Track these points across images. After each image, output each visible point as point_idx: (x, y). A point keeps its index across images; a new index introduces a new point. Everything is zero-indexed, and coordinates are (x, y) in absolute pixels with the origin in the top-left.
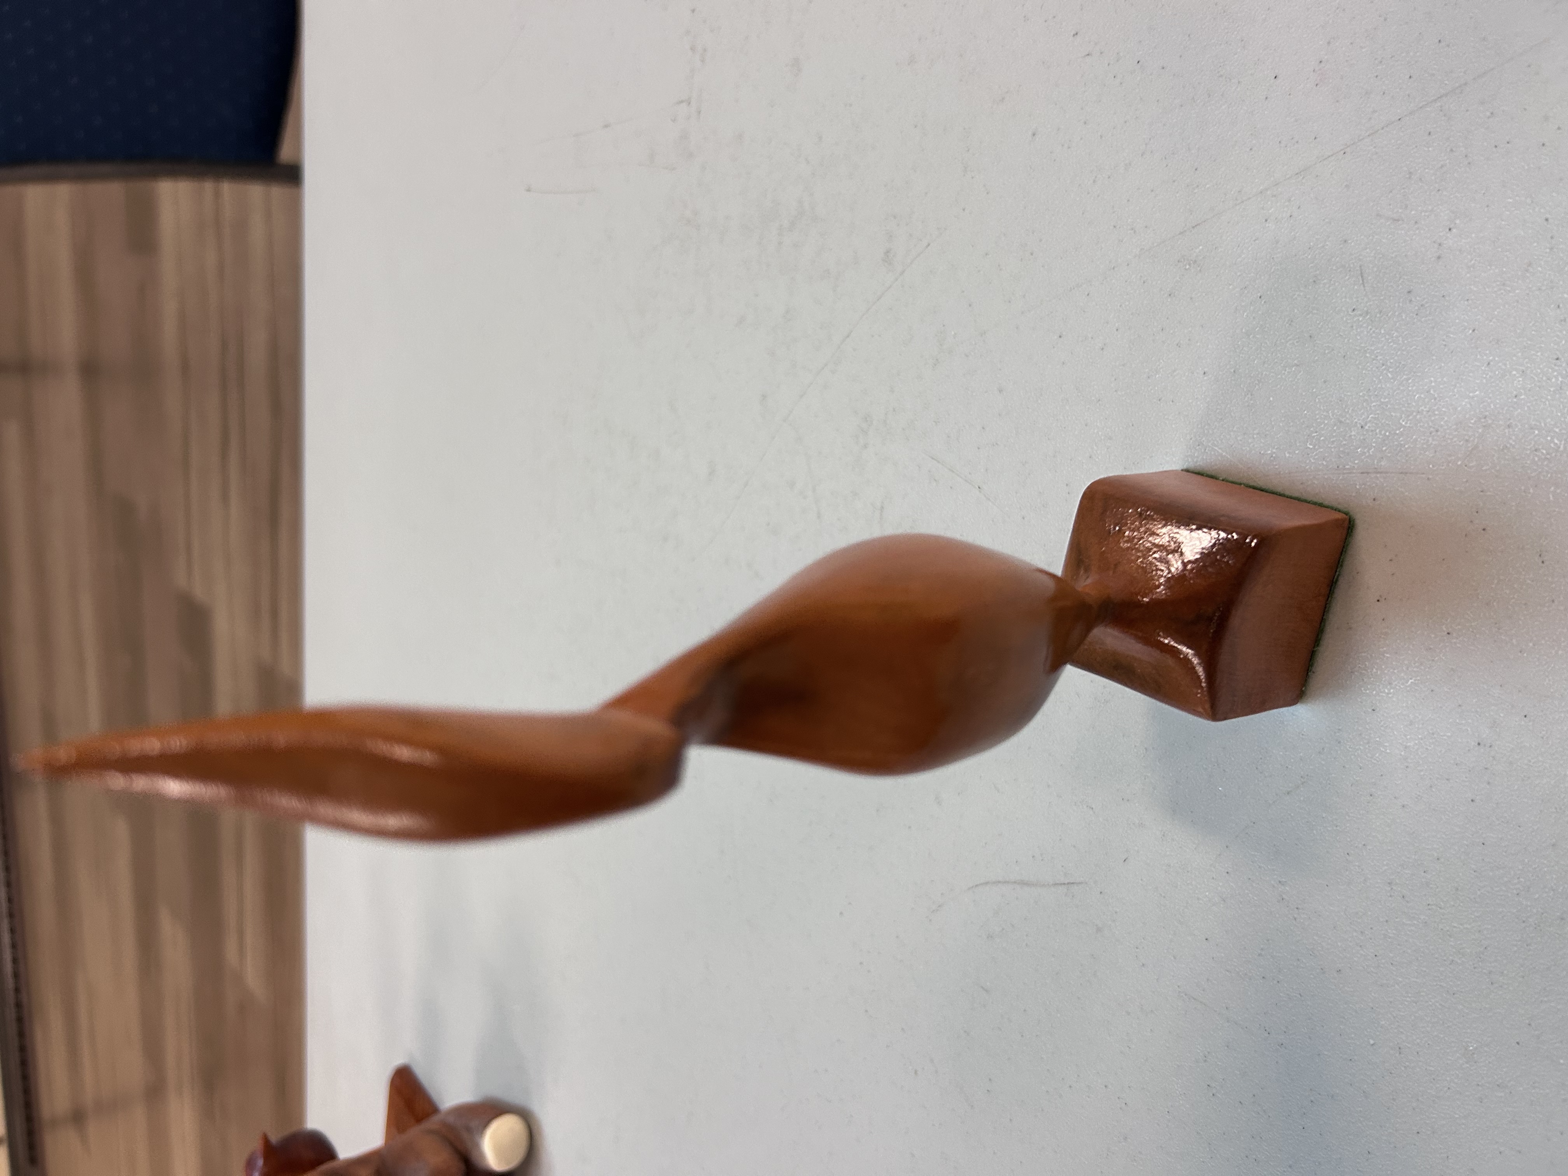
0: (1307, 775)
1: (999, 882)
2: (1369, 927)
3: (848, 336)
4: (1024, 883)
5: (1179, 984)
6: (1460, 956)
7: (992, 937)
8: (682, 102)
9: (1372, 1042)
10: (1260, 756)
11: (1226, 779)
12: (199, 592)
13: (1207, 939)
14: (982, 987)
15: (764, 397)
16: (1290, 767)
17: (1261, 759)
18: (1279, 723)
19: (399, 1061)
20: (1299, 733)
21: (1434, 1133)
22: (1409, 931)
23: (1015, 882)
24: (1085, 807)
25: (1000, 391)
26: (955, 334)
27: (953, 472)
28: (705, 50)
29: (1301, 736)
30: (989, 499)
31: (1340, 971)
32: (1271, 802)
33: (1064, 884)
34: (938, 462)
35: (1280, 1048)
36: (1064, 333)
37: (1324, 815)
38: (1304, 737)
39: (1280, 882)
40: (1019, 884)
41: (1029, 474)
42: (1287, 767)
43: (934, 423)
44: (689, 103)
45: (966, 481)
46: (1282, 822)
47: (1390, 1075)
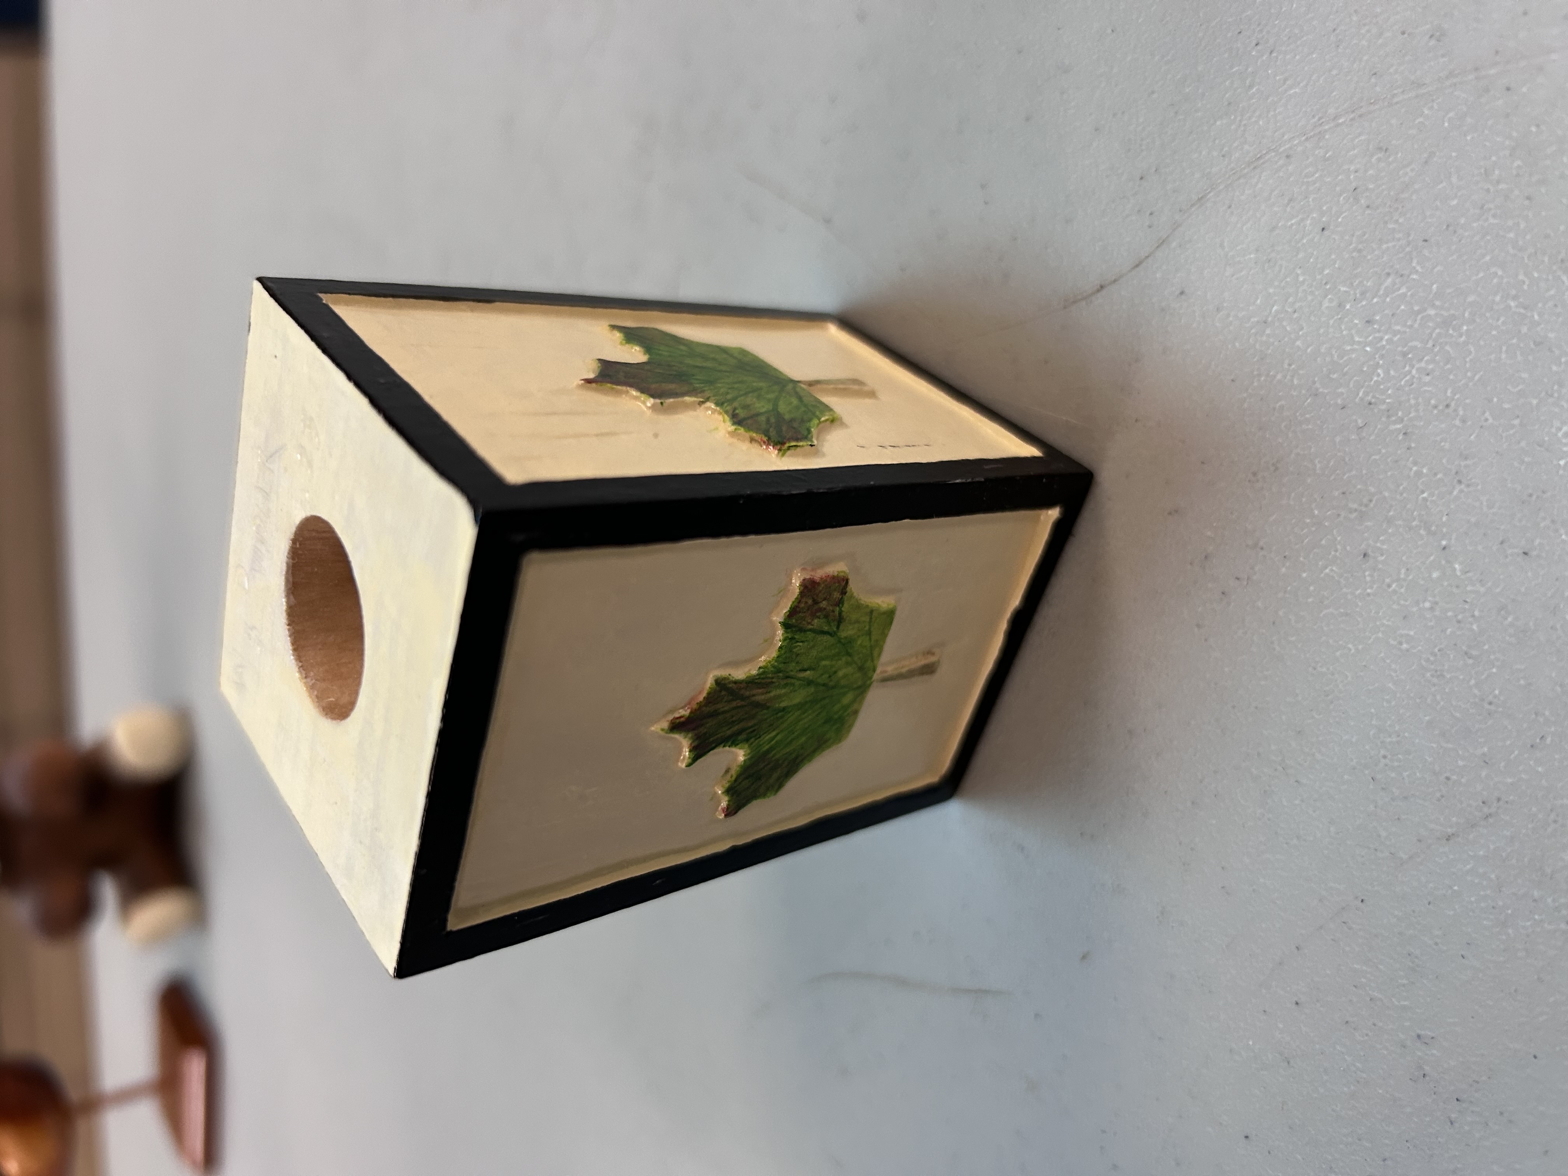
0: (1499, 800)
10: (1383, 752)
11: (1302, 801)
13: (1247, 1137)
16: (1454, 777)
17: (1385, 757)
18: (1432, 676)
20: (1483, 700)
29: (1487, 706)
32: (1405, 857)
37: (1536, 894)
38: (1492, 708)
39: (1419, 1036)
42: (1448, 779)
46: (1429, 903)
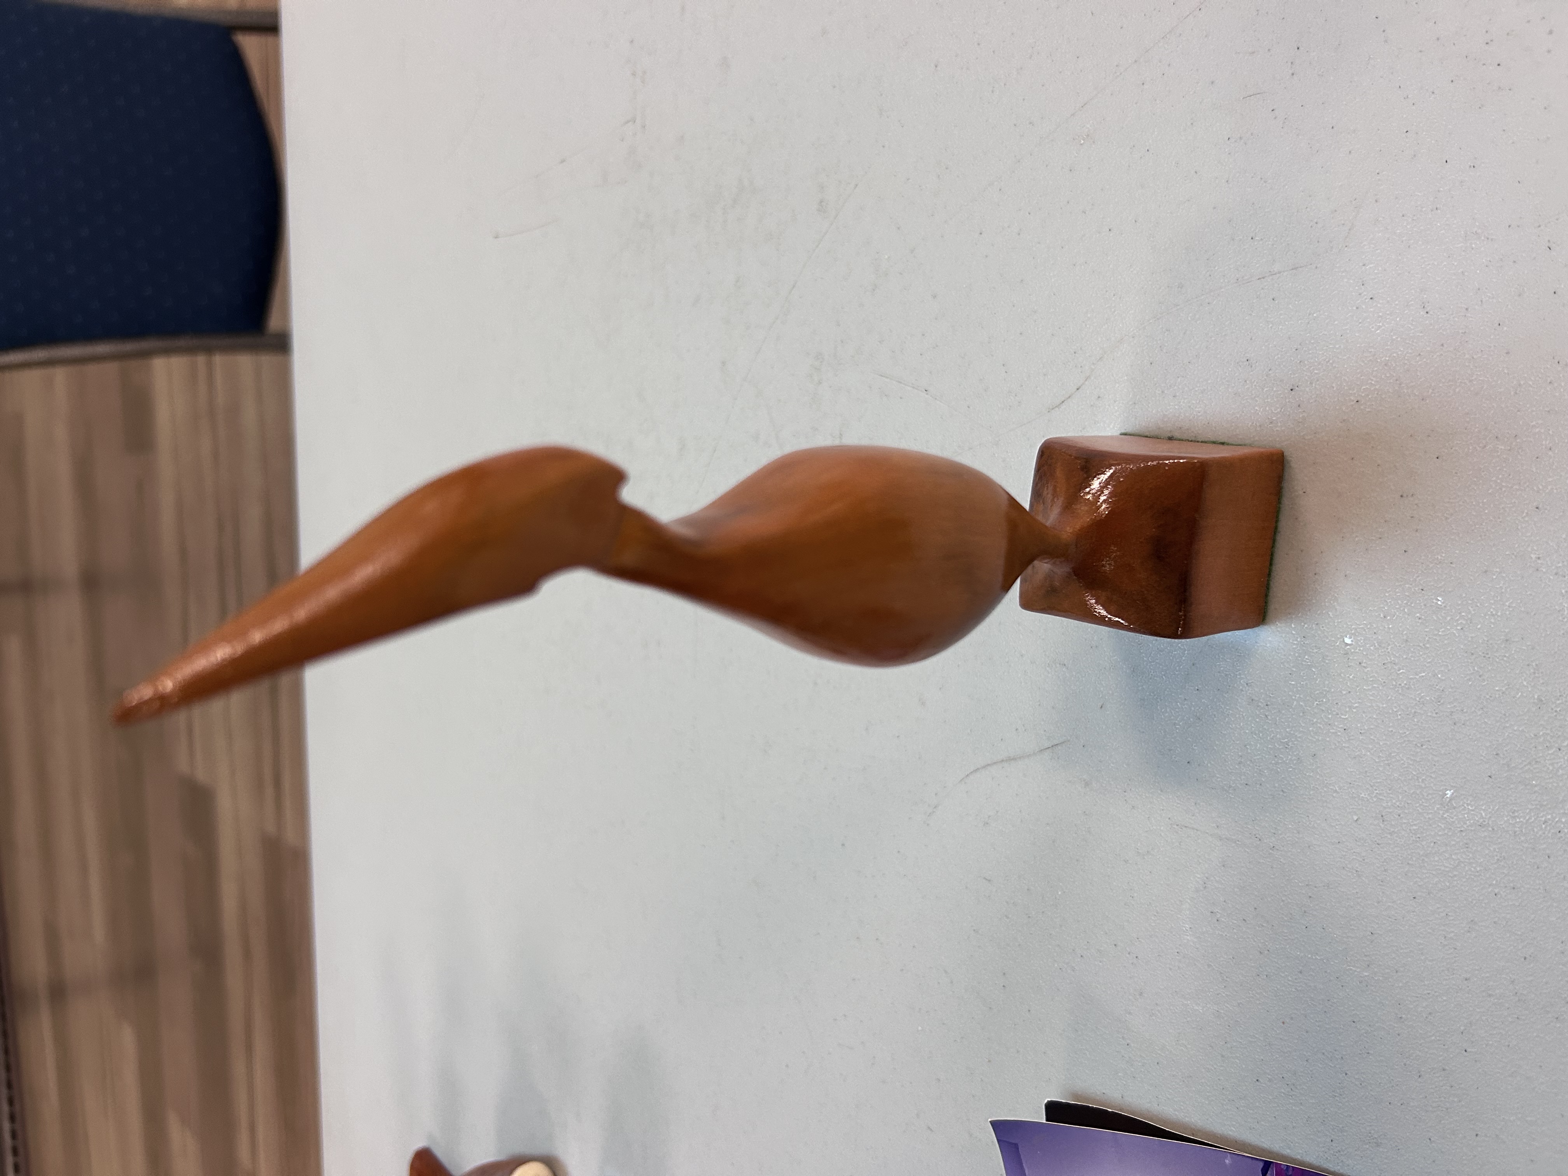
1: (989, 765)
2: (1335, 703)
3: (794, 287)
4: (1010, 759)
5: (1169, 816)
6: (1421, 706)
7: (987, 823)
8: (628, 122)
9: (1355, 818)
12: (201, 775)
14: (985, 878)
15: (724, 363)
19: (419, 1144)
21: (1429, 894)
22: (1371, 695)
23: (1003, 761)
24: (1058, 665)
25: (935, 297)
26: (889, 257)
27: (900, 383)
28: (645, 73)
30: (936, 399)
31: (1315, 755)
33: (1049, 748)
34: (887, 378)
35: (1272, 852)
36: (984, 230)
40: (1006, 761)
41: (969, 365)
43: (879, 343)
44: (635, 122)
45: (913, 388)
47: (1378, 846)
